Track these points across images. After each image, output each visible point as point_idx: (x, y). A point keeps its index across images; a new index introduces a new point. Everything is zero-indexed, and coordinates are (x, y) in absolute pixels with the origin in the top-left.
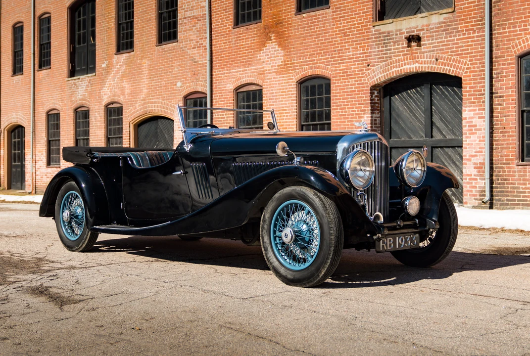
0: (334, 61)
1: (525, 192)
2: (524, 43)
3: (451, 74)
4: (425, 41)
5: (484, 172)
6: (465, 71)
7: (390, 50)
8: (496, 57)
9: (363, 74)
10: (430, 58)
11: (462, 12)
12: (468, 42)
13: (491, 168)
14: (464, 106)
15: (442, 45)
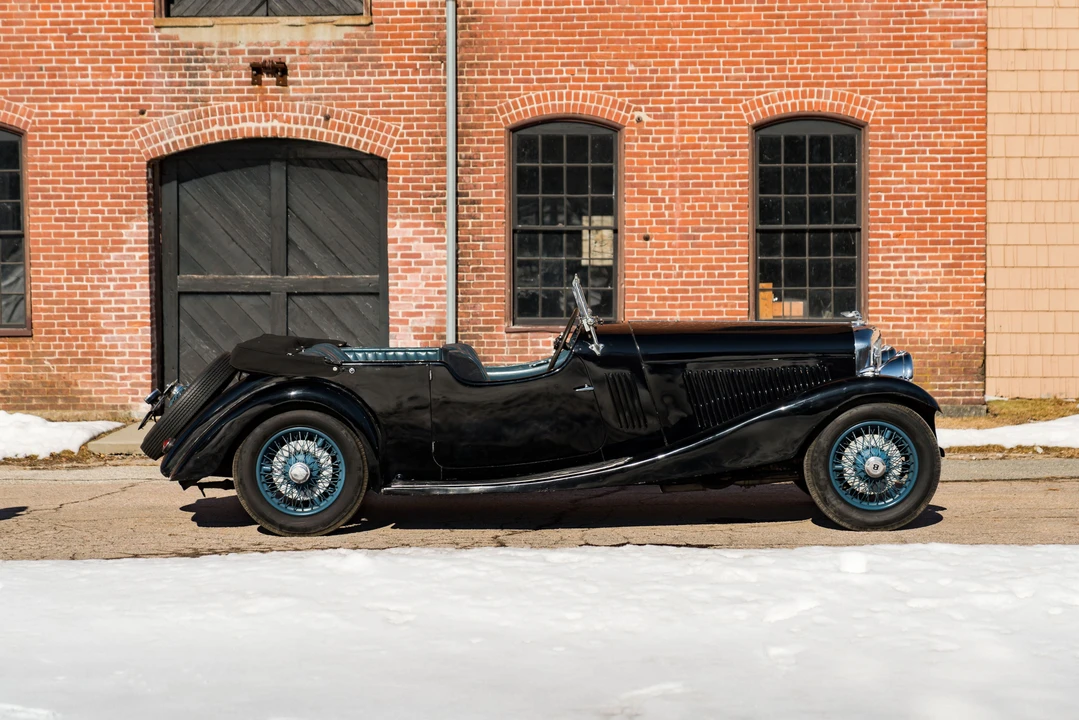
0: (38, 92)
3: (360, 149)
4: (296, 75)
6: (395, 146)
7: (203, 84)
9: (125, 130)
10: (309, 112)
11: (389, 29)
12: (403, 89)
14: (392, 217)
15: (341, 90)
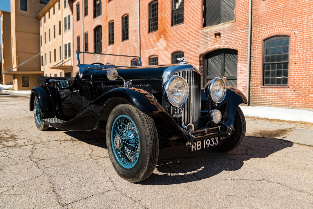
0: (185, 45)
1: (264, 99)
2: (266, 34)
3: (233, 48)
4: (222, 35)
5: (246, 90)
6: (239, 47)
7: (208, 39)
8: (253, 41)
9: (196, 50)
10: (224, 42)
11: (239, 22)
13: (249, 89)
14: (238, 62)
15: (230, 37)
